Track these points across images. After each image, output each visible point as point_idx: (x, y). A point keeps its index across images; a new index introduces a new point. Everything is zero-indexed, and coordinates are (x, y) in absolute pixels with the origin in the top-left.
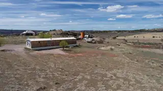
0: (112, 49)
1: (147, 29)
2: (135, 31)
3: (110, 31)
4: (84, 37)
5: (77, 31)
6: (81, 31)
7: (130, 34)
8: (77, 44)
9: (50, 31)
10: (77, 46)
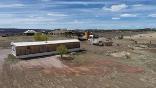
0: (128, 57)
1: (152, 28)
2: (140, 30)
3: (114, 30)
4: (88, 37)
5: (81, 31)
6: (86, 31)
7: (134, 33)
8: (81, 48)
9: (55, 30)
10: (81, 51)
